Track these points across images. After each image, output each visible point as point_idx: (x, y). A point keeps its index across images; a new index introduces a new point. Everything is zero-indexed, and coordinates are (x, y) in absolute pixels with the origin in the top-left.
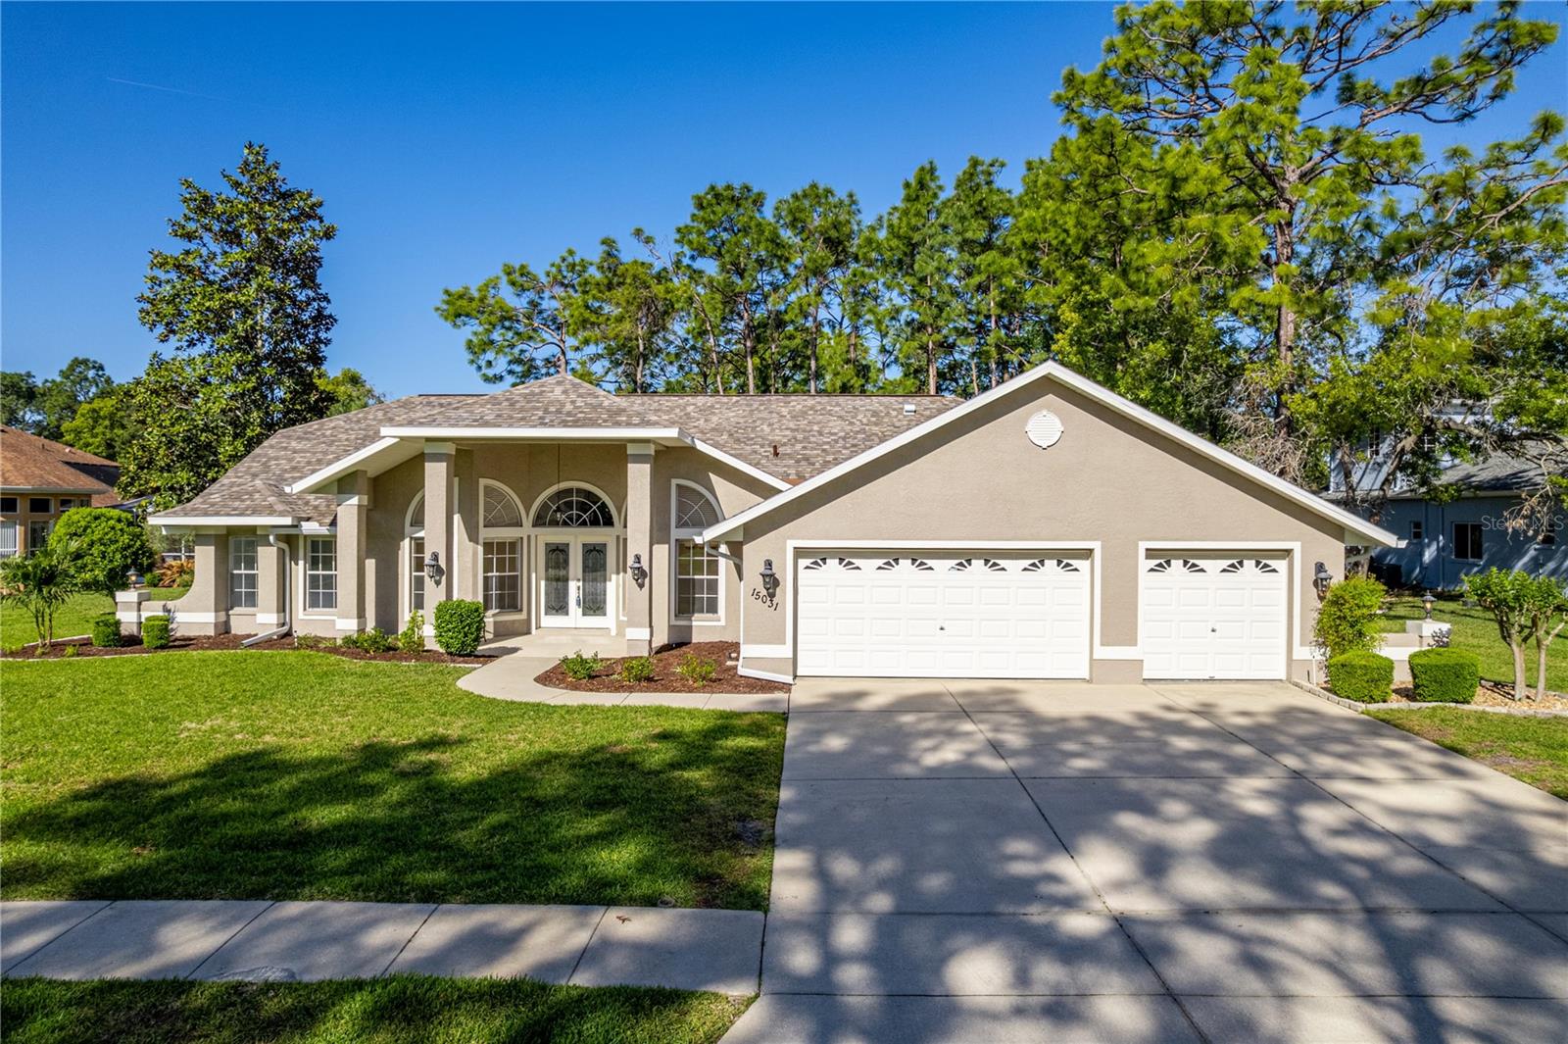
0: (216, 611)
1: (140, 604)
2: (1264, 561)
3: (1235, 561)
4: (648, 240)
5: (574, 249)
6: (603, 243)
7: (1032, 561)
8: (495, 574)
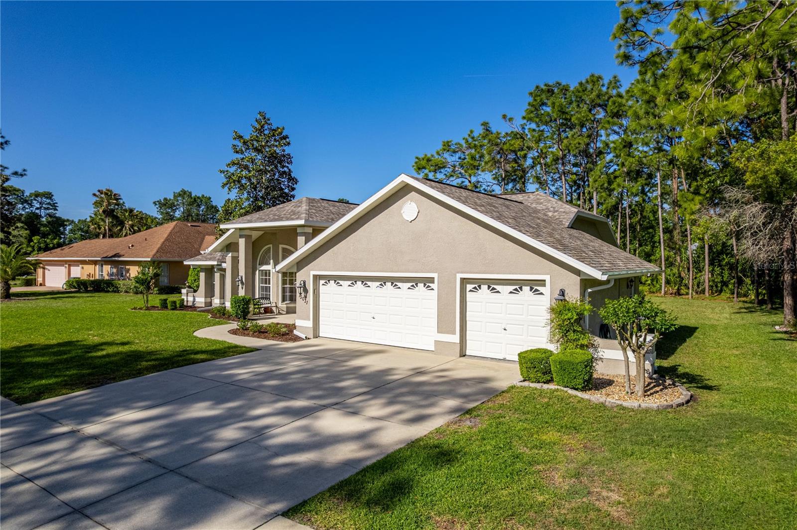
0: (206, 297)
1: (187, 294)
2: (535, 288)
3: (517, 287)
4: (511, 119)
5: (473, 130)
6: (482, 125)
7: (412, 284)
8: (288, 286)
